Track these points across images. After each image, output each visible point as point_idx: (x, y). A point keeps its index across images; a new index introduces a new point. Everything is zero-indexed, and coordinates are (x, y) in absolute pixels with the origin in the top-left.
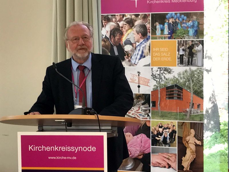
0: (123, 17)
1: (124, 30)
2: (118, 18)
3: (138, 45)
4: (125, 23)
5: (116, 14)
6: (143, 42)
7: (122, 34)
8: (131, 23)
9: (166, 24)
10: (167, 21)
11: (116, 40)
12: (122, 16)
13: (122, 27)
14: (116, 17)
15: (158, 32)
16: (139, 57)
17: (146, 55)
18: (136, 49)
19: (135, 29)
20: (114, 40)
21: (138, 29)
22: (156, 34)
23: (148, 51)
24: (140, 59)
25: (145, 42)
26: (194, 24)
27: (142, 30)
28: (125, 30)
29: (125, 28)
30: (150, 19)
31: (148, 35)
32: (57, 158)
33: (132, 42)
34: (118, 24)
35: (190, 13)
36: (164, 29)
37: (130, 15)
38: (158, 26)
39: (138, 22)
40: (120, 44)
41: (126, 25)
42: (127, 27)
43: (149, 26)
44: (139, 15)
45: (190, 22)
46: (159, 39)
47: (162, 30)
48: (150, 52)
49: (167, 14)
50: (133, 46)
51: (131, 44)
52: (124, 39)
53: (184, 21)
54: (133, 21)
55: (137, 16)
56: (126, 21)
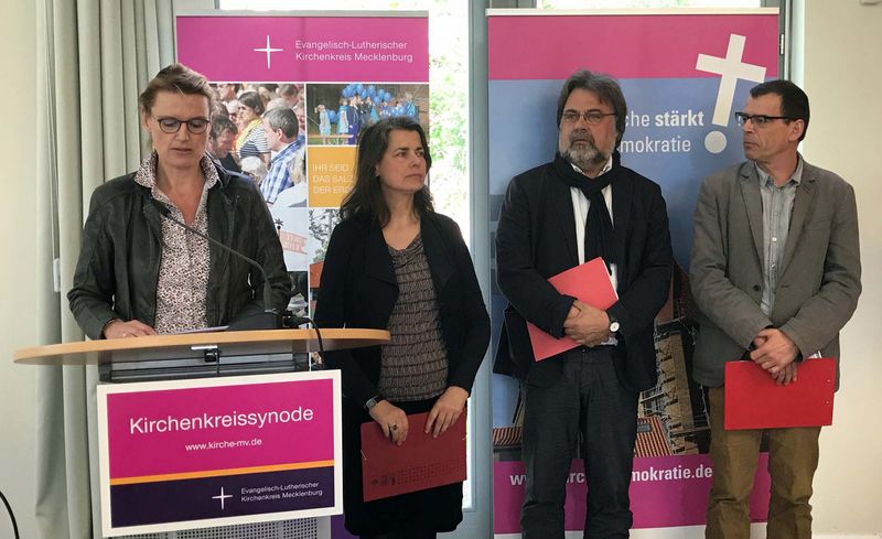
0: (236, 90)
1: (238, 121)
2: (223, 93)
3: (276, 158)
4: (241, 105)
5: (219, 83)
6: (289, 151)
7: (234, 131)
8: (256, 105)
9: (341, 108)
10: (345, 103)
11: (220, 144)
12: (233, 88)
13: (234, 114)
14: (219, 89)
15: (325, 128)
16: (278, 185)
17: (295, 181)
18: (270, 165)
19: (267, 120)
20: (215, 145)
21: (275, 120)
22: (318, 132)
23: (301, 172)
24: (281, 190)
25: (293, 151)
26: (407, 110)
27: (285, 121)
28: (242, 122)
29: (241, 117)
30: (305, 96)
31: (300, 133)
32: (211, 446)
33: (261, 149)
34: (224, 107)
35: (399, 85)
36: (338, 120)
37: (254, 86)
38: (325, 114)
39: (276, 103)
40: (229, 154)
41: (244, 108)
42: (247, 113)
43: (301, 112)
44: (276, 86)
45: (399, 105)
46: (327, 143)
47: (334, 124)
48: (305, 173)
49: (345, 86)
50: (263, 160)
51: (259, 155)
52: (240, 143)
53: (386, 104)
54: (262, 99)
55: (272, 88)
56: (243, 99)
